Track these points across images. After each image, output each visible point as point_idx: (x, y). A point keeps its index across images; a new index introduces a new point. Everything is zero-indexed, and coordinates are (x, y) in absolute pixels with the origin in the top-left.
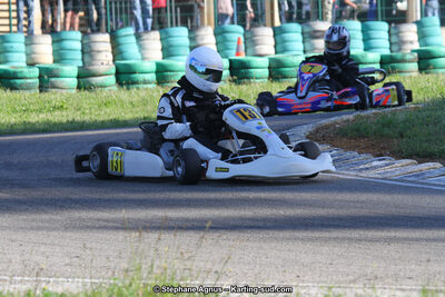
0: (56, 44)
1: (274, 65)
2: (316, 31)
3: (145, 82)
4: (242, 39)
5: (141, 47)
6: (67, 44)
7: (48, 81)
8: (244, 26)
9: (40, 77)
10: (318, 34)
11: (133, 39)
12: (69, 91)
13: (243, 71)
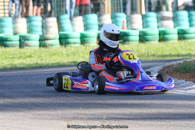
0: (28, 23)
1: (141, 34)
2: (164, 17)
3: (74, 43)
4: (125, 21)
5: (73, 25)
6: (34, 23)
7: (24, 43)
8: (126, 14)
9: (20, 40)
10: (165, 18)
11: (68, 21)
12: (35, 48)
13: (125, 37)
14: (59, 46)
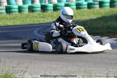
3: (15, 12)
13: (45, 8)
14: (5, 14)
